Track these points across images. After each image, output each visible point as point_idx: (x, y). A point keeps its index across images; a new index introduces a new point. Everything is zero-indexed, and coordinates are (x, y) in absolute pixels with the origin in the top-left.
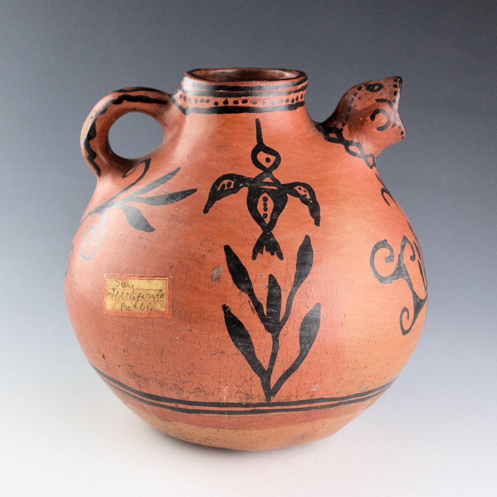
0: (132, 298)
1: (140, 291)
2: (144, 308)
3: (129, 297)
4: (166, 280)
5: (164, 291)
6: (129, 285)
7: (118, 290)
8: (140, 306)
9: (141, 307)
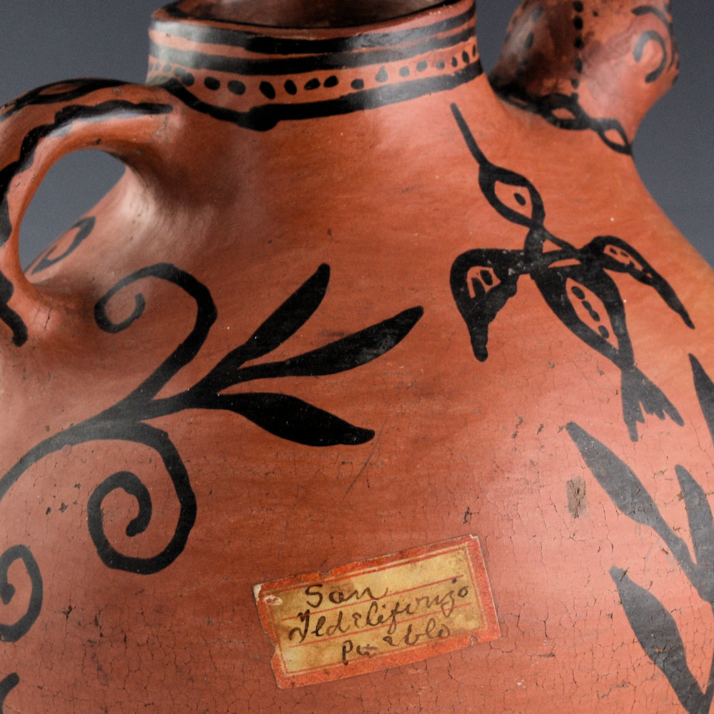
0: (374, 621)
1: (396, 598)
2: (417, 636)
3: (362, 622)
4: (463, 548)
5: (465, 578)
6: (356, 592)
7: (320, 615)
8: (406, 633)
9: (407, 638)
